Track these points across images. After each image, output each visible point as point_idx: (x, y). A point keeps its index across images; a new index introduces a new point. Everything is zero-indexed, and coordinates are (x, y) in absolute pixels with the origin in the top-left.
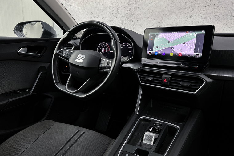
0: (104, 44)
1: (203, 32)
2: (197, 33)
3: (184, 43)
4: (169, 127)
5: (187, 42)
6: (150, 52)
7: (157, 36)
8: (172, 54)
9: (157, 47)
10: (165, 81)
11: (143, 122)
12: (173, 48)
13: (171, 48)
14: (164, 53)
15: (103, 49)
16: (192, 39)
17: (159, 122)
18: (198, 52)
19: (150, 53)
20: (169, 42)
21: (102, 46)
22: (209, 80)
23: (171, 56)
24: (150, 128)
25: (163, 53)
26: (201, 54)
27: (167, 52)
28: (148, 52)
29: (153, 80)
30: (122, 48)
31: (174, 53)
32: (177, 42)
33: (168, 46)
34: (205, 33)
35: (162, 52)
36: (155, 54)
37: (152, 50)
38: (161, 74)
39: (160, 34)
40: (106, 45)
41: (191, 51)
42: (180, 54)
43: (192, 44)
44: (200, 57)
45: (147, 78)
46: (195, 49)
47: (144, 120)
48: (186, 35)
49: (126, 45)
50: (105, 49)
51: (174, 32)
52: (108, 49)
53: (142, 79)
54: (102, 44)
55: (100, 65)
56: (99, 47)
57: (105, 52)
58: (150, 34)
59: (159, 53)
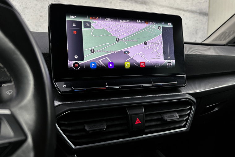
1: (170, 25)
2: (161, 25)
3: (145, 43)
5: (151, 41)
6: (75, 62)
8: (127, 65)
9: (92, 51)
13: (125, 52)
14: (112, 63)
16: (156, 35)
18: (169, 58)
19: (76, 65)
20: (118, 40)
23: (127, 69)
25: (110, 63)
26: (173, 62)
27: (118, 61)
28: (71, 63)
29: (108, 127)
31: (132, 61)
32: (133, 40)
33: (118, 48)
34: (172, 26)
35: (106, 62)
36: (92, 67)
37: (82, 59)
38: (122, 110)
39: (94, 21)
42: (142, 64)
43: (158, 44)
44: (173, 66)
46: (164, 53)
48: (146, 28)
51: (124, 21)
53: (75, 135)
58: (68, 18)
59: (101, 63)
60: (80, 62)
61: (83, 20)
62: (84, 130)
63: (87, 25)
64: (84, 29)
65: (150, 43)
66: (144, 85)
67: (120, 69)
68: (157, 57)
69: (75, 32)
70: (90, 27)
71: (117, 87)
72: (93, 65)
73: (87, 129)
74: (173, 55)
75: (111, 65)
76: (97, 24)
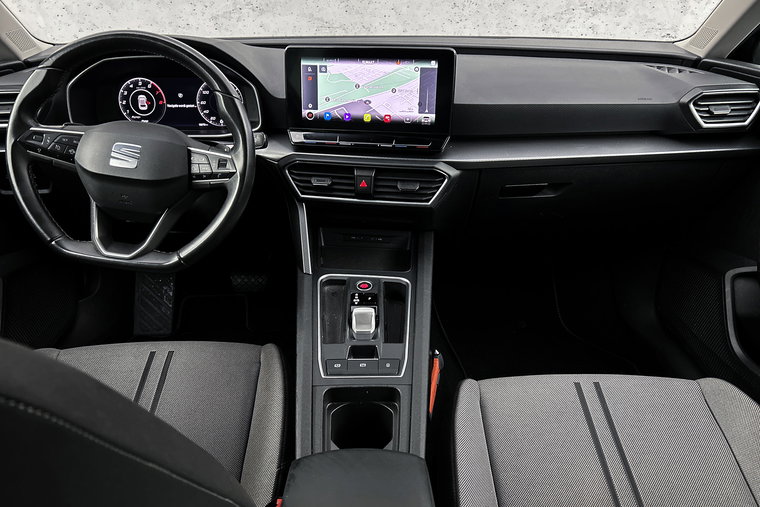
0: (140, 84)
1: (434, 65)
2: (420, 66)
3: (394, 91)
4: (388, 284)
5: (401, 87)
6: (309, 111)
7: (324, 70)
8: (367, 118)
9: (328, 99)
10: (363, 184)
11: (326, 288)
12: (370, 102)
13: (365, 102)
14: (349, 115)
15: (142, 99)
16: (411, 80)
17: (365, 280)
18: (427, 111)
19: (310, 115)
20: (358, 86)
21: (134, 89)
22: (453, 172)
23: (367, 123)
24: (353, 297)
25: (346, 114)
26: (432, 117)
27: (356, 113)
28: (305, 113)
29: (333, 184)
30: (207, 92)
31: (374, 114)
32: (377, 86)
33: (357, 96)
34: (436, 66)
35: (343, 113)
36: (326, 118)
37: (315, 107)
38: (349, 169)
39: (331, 64)
40: (149, 86)
41: (410, 110)
42: (387, 118)
43: (412, 91)
44: (431, 123)
45: (315, 182)
46: (420, 104)
47: (330, 282)
48: (397, 70)
50: (149, 98)
51: (367, 62)
52: (159, 98)
53: (302, 184)
54: (136, 84)
55: (195, 169)
56: (126, 93)
57: (150, 108)
58: (304, 63)
59: (337, 114)
60: (314, 112)
61: (318, 63)
62: (310, 182)
64: (319, 74)
65: (400, 91)
66: (382, 145)
67: (358, 123)
69: (310, 78)
70: (326, 72)
71: (349, 144)
72: (327, 115)
73: (312, 181)
74: (434, 108)
75: (347, 117)
76: (335, 67)
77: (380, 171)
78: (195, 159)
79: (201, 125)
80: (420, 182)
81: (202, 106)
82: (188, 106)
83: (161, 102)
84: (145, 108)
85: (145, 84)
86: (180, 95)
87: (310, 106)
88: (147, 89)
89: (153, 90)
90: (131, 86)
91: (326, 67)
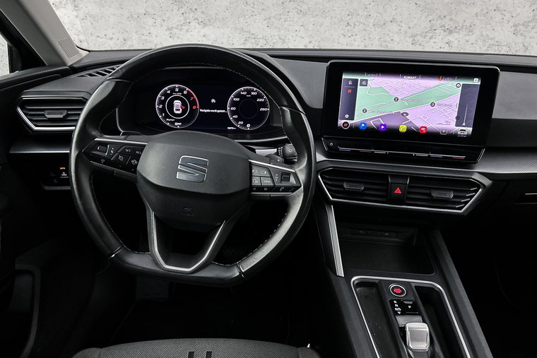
0: (177, 90)
1: (477, 82)
2: (462, 82)
3: (432, 104)
5: (440, 102)
6: (345, 121)
7: (365, 83)
8: (403, 129)
9: (365, 111)
10: (398, 191)
12: (407, 114)
13: (402, 114)
14: (384, 125)
15: (177, 103)
16: (451, 95)
17: (398, 284)
18: (464, 124)
19: (346, 125)
20: (396, 99)
21: (171, 94)
23: (402, 133)
25: (382, 125)
26: (469, 130)
27: (391, 123)
28: (341, 122)
29: (366, 189)
30: (238, 99)
31: (410, 125)
32: (416, 100)
33: (395, 108)
34: (479, 83)
35: (378, 124)
36: (361, 128)
37: (352, 118)
38: (384, 176)
39: (372, 78)
40: (185, 92)
42: (423, 129)
43: (451, 106)
44: (467, 135)
45: (348, 187)
46: (458, 118)
48: (438, 86)
49: (249, 92)
50: (184, 103)
51: (409, 77)
52: (193, 103)
53: (334, 189)
54: (173, 90)
55: (256, 182)
56: (163, 98)
57: (184, 111)
58: (345, 77)
59: (372, 123)
60: (350, 122)
61: (359, 78)
62: (342, 186)
63: (364, 83)
64: (359, 87)
65: (439, 105)
66: (418, 154)
67: (394, 132)
68: (446, 122)
69: (350, 91)
70: (366, 85)
71: (384, 152)
72: (363, 125)
73: (345, 186)
74: (472, 122)
75: (383, 127)
76: (375, 81)
77: (415, 178)
78: (255, 171)
79: (229, 128)
80: (454, 191)
81: (232, 111)
82: (218, 111)
83: (194, 107)
84: (179, 112)
85: (181, 90)
86: (213, 101)
87: (347, 116)
88: (183, 94)
89: (188, 95)
90: (169, 92)
91: (367, 81)
